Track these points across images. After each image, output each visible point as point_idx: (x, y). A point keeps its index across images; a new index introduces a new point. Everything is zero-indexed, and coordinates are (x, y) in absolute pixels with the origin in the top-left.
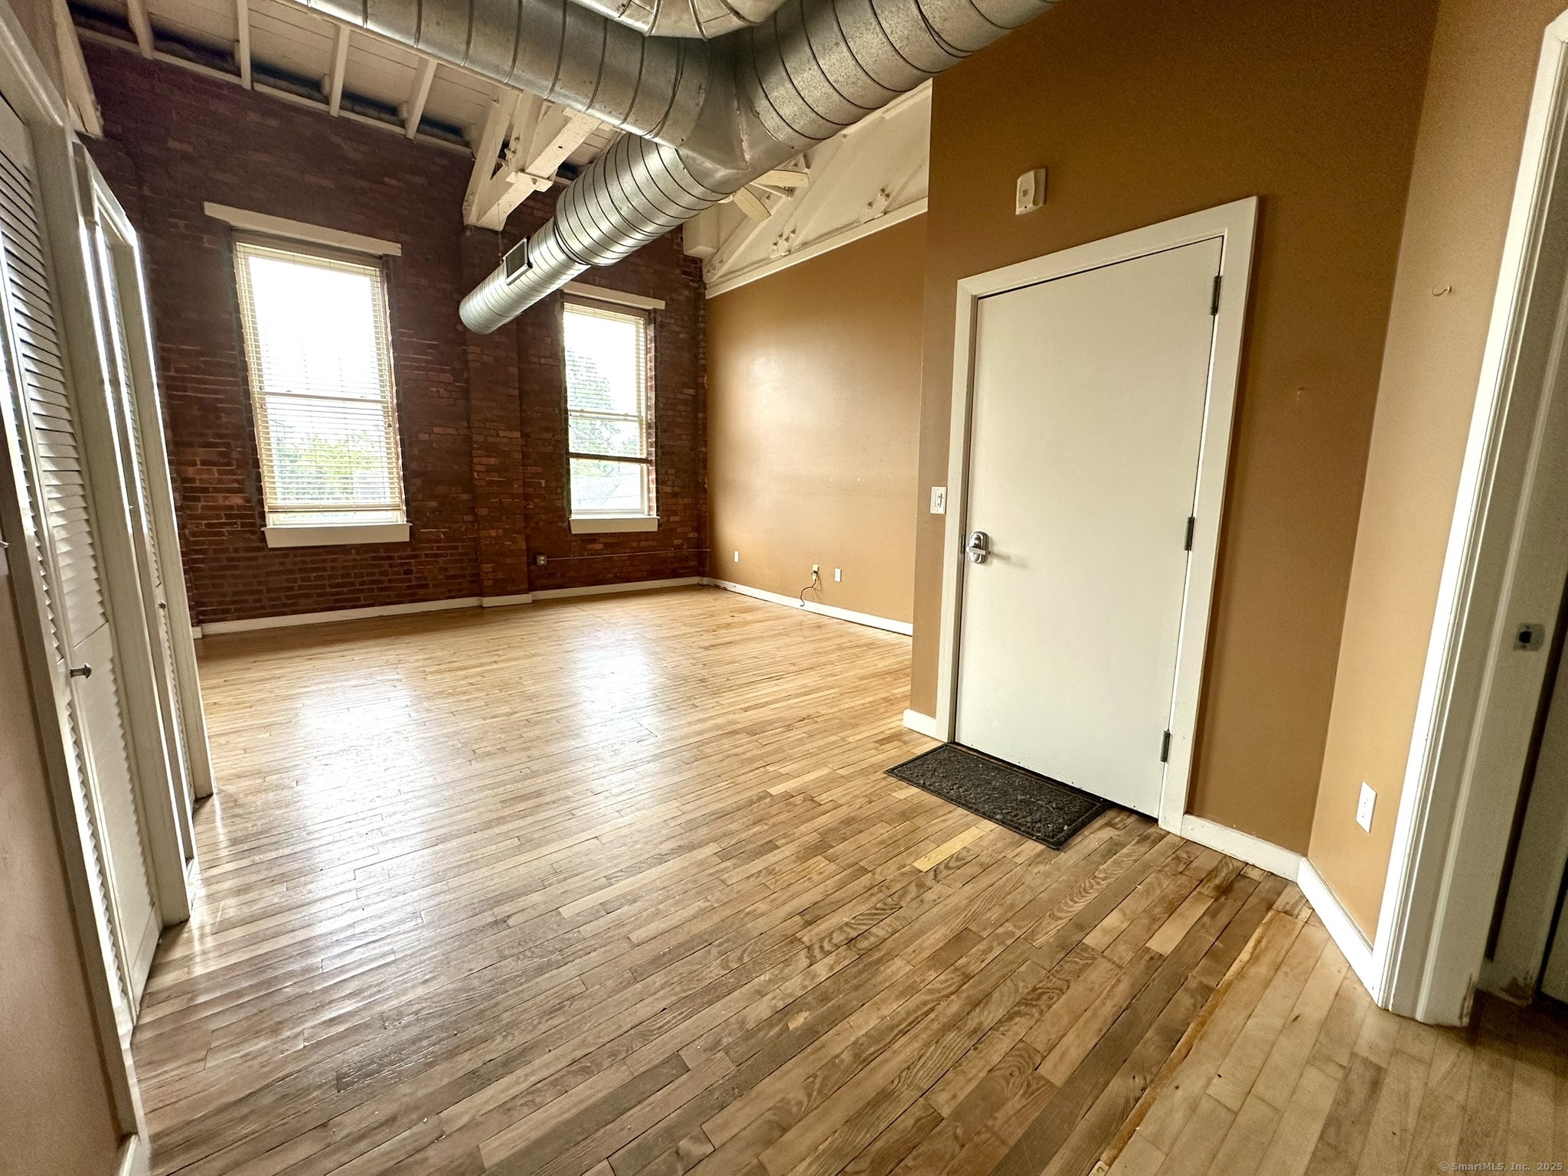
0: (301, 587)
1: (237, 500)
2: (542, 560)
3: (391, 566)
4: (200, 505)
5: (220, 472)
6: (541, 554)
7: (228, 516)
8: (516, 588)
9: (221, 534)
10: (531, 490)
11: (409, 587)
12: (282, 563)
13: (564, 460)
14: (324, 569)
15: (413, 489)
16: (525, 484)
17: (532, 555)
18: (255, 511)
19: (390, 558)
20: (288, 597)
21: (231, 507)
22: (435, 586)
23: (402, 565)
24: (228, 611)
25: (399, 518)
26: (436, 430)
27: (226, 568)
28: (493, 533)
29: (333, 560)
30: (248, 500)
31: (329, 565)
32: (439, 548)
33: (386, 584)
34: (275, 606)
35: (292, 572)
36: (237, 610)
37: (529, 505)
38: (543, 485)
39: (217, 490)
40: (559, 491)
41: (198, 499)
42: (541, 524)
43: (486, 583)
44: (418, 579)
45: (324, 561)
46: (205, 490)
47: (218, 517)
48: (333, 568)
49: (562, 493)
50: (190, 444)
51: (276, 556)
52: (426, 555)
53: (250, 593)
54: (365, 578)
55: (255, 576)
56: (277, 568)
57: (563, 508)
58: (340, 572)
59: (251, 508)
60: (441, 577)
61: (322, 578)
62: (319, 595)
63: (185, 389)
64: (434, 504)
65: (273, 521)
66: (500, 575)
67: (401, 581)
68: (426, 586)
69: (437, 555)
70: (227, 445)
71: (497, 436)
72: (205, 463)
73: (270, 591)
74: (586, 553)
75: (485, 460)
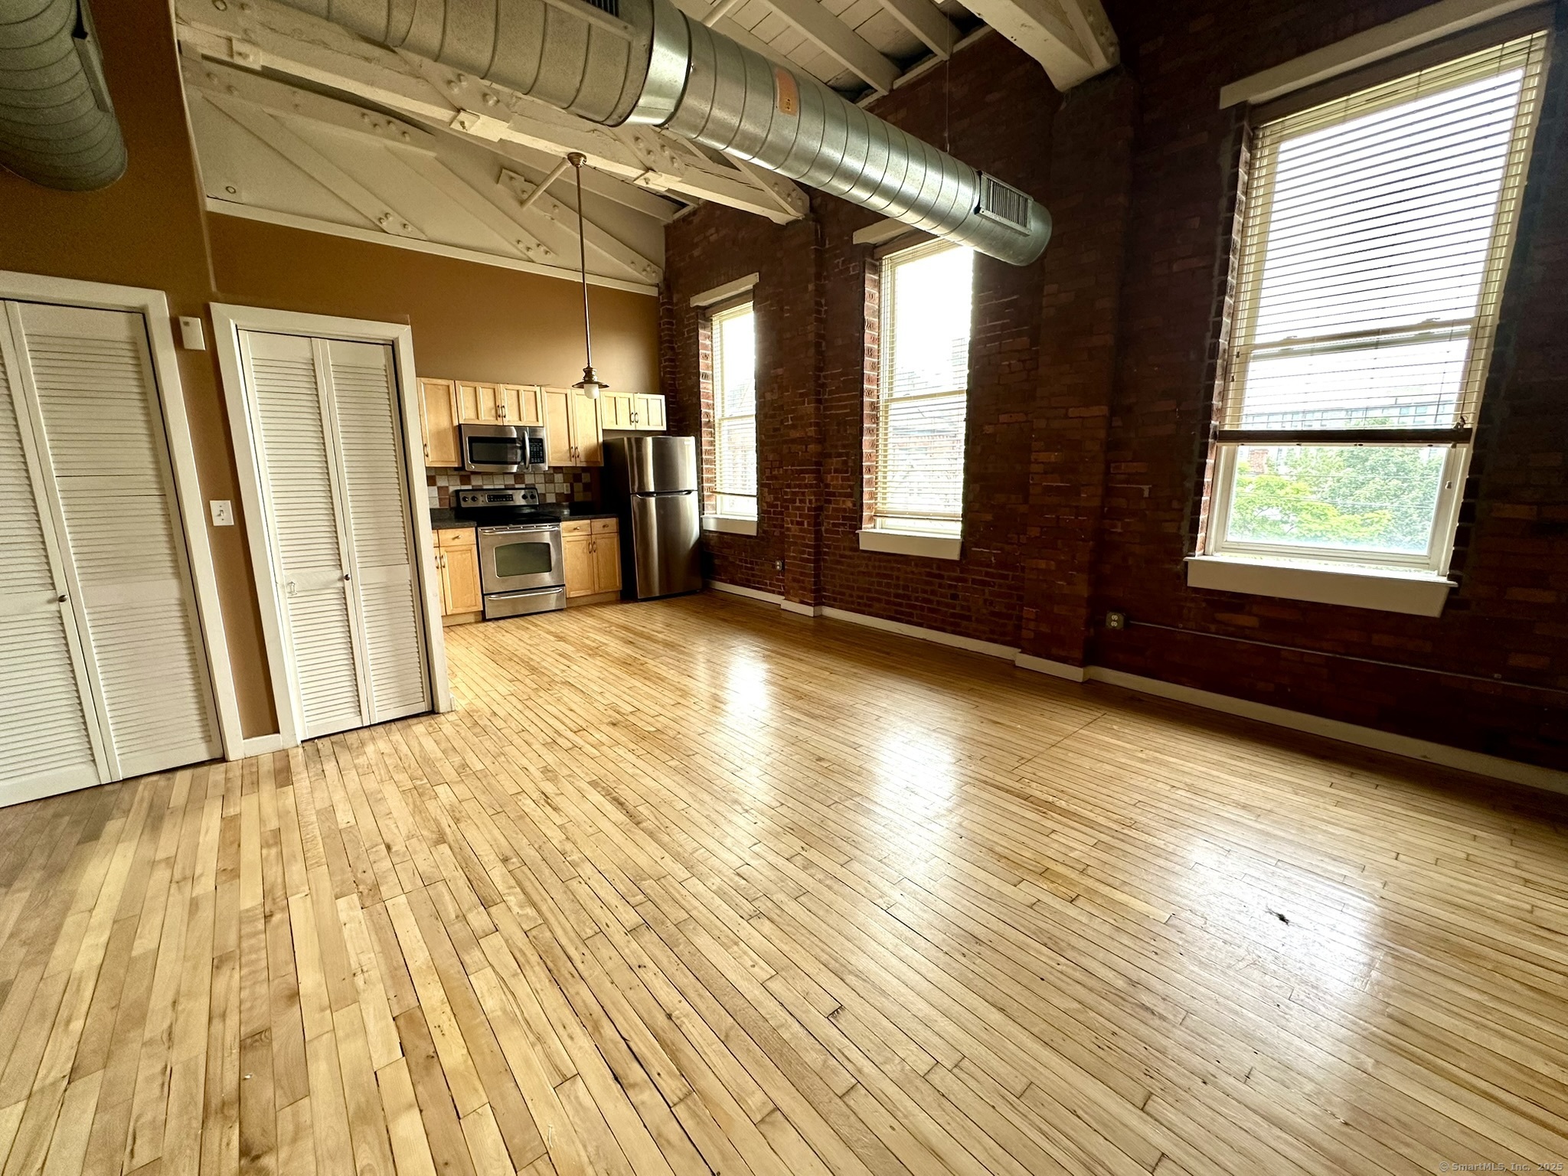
0: (876, 591)
1: (849, 504)
2: (1115, 620)
3: (940, 586)
4: (831, 506)
5: (843, 479)
6: (1116, 611)
7: (843, 518)
8: (1063, 654)
9: (838, 533)
10: (1122, 502)
11: (953, 615)
12: (866, 565)
13: (1196, 448)
14: (891, 577)
15: (971, 497)
16: (1109, 492)
17: (1098, 607)
18: (855, 518)
19: (941, 577)
20: (868, 598)
21: (845, 510)
22: (978, 621)
23: (950, 586)
24: (835, 600)
25: (954, 530)
26: (1003, 418)
27: (838, 563)
28: (1042, 564)
29: (899, 569)
30: (854, 505)
31: (895, 574)
32: (987, 574)
33: (934, 606)
34: (858, 604)
35: (869, 574)
36: (841, 600)
37: (1115, 527)
38: (1146, 494)
39: (841, 495)
40: (1175, 505)
41: (829, 502)
42: (1130, 562)
43: (1025, 633)
44: (962, 607)
45: (892, 569)
46: (833, 494)
47: (838, 518)
48: (898, 578)
49: (1182, 510)
50: (830, 456)
51: (864, 558)
52: (974, 581)
53: (849, 587)
54: (919, 594)
55: (851, 573)
56: (862, 569)
57: (1179, 538)
58: (901, 583)
59: (855, 512)
60: (985, 611)
61: (888, 585)
62: (888, 602)
63: (831, 408)
64: (989, 517)
65: (867, 527)
66: (1044, 628)
67: (947, 605)
68: (968, 618)
69: (983, 583)
70: (847, 454)
71: (1066, 417)
72: (836, 471)
73: (859, 589)
74: (1213, 628)
75: (1043, 456)
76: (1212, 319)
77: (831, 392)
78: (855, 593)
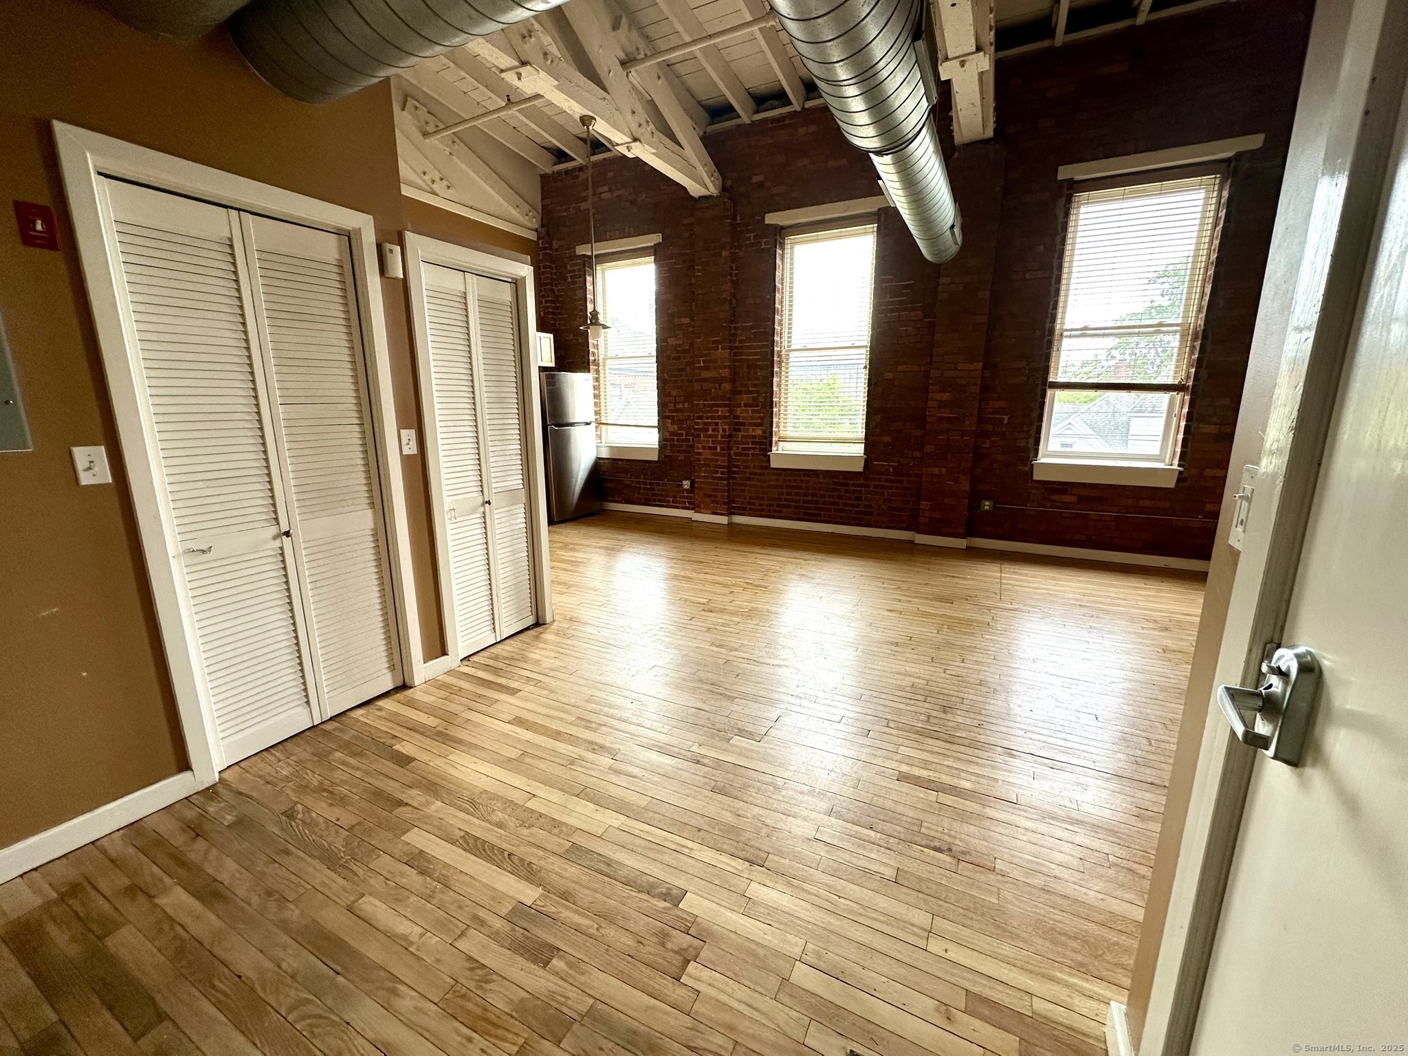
0: (785, 500)
1: (759, 432)
2: (987, 505)
3: (846, 491)
4: (740, 434)
5: (753, 411)
6: (988, 499)
7: (754, 443)
8: (951, 531)
9: (747, 455)
10: (989, 427)
11: (857, 512)
12: (777, 480)
13: (1039, 392)
14: (800, 488)
15: (872, 426)
16: (981, 420)
17: (976, 497)
18: (765, 442)
19: (847, 485)
20: (778, 506)
21: (754, 437)
22: (878, 515)
23: (855, 492)
24: (745, 509)
25: (859, 450)
26: (900, 368)
27: (748, 479)
28: (936, 471)
29: (808, 481)
30: (764, 432)
31: (804, 485)
32: (886, 481)
33: (841, 507)
34: (769, 511)
35: (781, 487)
36: (751, 509)
37: (985, 443)
38: (1006, 421)
39: (750, 424)
40: (1025, 428)
41: (739, 430)
42: (995, 465)
43: (921, 520)
44: (865, 506)
45: (802, 481)
46: (743, 424)
47: (748, 443)
48: (807, 488)
49: (1028, 431)
50: (740, 393)
51: (774, 474)
52: (875, 486)
53: (758, 498)
54: (827, 499)
55: (762, 487)
56: (773, 483)
57: (1027, 449)
58: (810, 492)
59: (765, 438)
60: (884, 507)
61: (797, 494)
62: (796, 507)
63: (742, 354)
64: (887, 439)
65: (776, 448)
66: (937, 515)
67: (852, 506)
68: (871, 514)
69: (883, 487)
70: (758, 392)
71: (956, 369)
72: (746, 405)
73: (769, 499)
74: (1049, 504)
75: (938, 396)
76: (1050, 310)
77: (740, 341)
78: (765, 502)
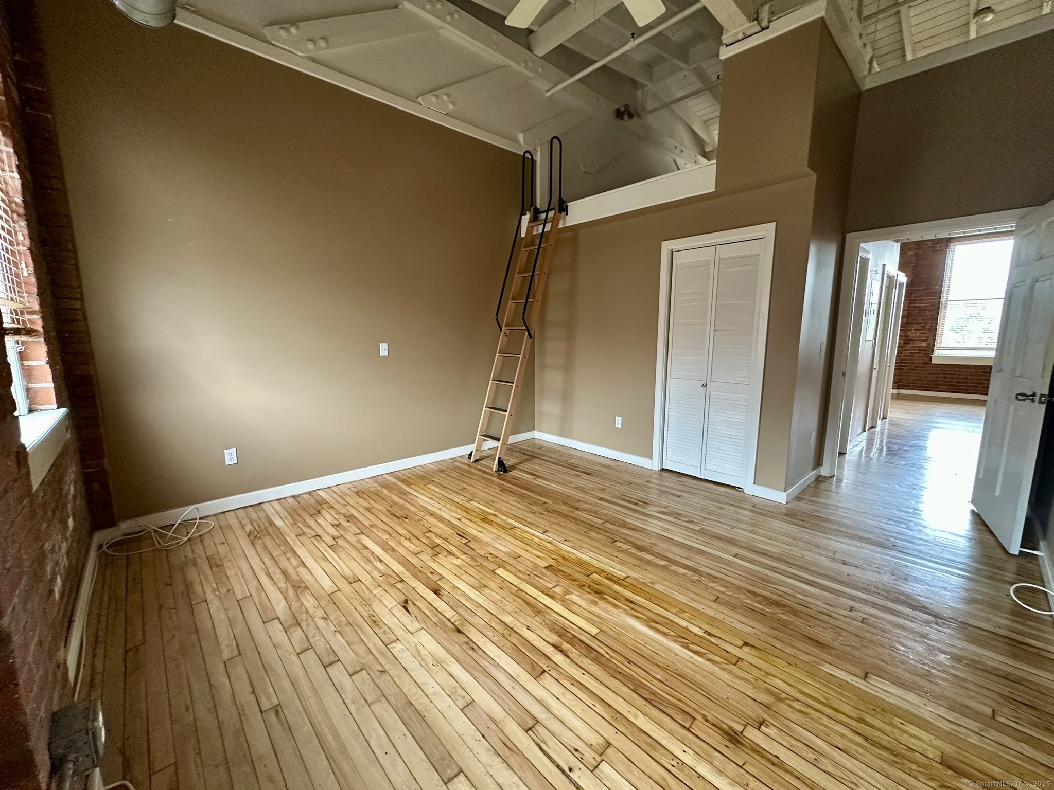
0: (941, 381)
1: (924, 344)
4: (909, 345)
5: (920, 333)
7: (919, 350)
9: (914, 357)
12: (936, 370)
14: (954, 374)
18: (931, 349)
20: (935, 384)
21: (921, 347)
24: (908, 386)
25: (991, 354)
27: (913, 370)
29: (960, 371)
30: (928, 344)
31: (958, 373)
34: (928, 387)
35: (940, 374)
39: (917, 340)
41: (909, 343)
45: (956, 371)
46: (912, 340)
47: (915, 350)
48: (959, 375)
50: (912, 323)
51: (934, 367)
53: (920, 380)
55: (924, 374)
56: (933, 372)
58: (962, 377)
59: (929, 347)
62: (949, 385)
63: (914, 303)
65: (936, 353)
70: (926, 323)
72: (915, 330)
73: (928, 380)
77: (915, 297)
78: (925, 383)
